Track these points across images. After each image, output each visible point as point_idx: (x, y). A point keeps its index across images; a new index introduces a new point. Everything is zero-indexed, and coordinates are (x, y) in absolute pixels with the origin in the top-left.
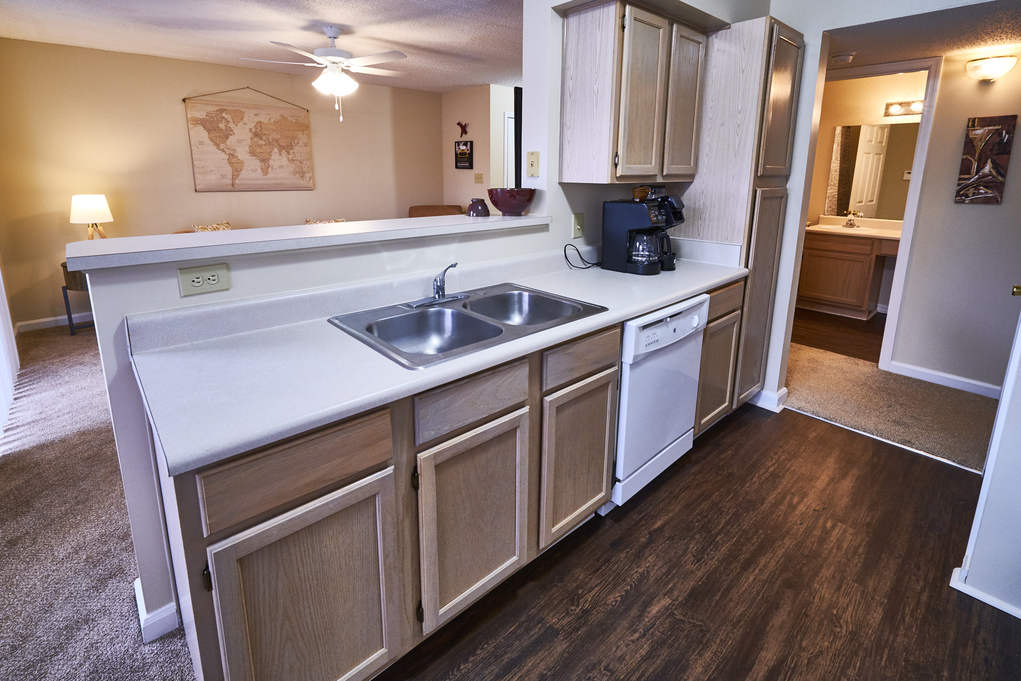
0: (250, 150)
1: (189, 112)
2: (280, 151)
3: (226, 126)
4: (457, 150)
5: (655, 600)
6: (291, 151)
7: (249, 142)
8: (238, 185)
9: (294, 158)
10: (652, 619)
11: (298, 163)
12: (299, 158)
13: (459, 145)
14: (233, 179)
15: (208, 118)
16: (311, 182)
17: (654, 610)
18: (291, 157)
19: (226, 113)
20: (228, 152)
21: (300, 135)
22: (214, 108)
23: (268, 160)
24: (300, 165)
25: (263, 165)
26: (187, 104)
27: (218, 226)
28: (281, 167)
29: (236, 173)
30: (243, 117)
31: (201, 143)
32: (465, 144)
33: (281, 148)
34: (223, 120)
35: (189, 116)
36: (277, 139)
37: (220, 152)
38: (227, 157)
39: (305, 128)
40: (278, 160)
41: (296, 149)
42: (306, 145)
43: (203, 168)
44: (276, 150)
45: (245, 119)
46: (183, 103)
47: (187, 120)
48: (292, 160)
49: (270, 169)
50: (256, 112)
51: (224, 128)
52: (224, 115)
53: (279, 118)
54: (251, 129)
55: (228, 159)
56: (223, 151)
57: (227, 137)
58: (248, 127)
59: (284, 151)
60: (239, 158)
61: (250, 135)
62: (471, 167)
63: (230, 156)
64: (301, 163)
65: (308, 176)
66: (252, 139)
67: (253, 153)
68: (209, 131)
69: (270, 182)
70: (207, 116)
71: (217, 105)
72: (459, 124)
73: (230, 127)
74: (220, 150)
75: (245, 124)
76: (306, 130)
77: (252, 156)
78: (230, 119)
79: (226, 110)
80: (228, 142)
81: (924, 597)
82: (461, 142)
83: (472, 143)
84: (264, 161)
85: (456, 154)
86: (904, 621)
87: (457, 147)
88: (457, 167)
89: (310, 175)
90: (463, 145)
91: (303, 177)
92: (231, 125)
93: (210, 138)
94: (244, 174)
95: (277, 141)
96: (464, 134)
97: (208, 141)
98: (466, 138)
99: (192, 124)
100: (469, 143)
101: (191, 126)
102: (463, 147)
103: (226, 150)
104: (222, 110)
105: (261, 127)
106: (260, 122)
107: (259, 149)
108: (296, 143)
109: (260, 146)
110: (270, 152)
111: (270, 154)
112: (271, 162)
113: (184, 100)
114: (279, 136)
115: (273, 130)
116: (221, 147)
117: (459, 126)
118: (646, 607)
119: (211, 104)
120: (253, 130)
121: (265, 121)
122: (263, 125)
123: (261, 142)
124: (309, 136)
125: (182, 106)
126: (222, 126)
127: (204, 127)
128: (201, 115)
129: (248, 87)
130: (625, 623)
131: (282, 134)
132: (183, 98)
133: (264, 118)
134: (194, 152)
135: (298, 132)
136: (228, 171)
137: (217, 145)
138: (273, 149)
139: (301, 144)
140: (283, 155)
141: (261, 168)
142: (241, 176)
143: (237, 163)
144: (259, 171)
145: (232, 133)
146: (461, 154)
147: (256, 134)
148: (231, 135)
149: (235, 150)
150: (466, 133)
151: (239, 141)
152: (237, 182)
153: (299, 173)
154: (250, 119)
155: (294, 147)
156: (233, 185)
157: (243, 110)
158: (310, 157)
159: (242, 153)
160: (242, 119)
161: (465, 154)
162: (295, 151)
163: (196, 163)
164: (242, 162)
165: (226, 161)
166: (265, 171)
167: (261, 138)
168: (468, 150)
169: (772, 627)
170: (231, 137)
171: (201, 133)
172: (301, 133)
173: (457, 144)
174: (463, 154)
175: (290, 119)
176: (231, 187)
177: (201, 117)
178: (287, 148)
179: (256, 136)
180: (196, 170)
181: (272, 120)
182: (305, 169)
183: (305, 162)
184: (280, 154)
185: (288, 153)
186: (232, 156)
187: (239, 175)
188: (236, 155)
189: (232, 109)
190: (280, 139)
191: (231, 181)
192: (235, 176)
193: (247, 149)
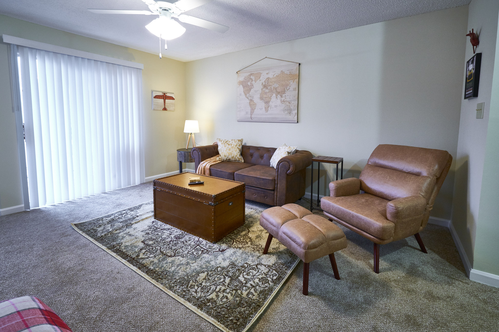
0: (260, 97)
1: (238, 78)
2: (276, 96)
6: (284, 95)
9: (285, 100)
11: (288, 103)
12: (288, 100)
14: (251, 115)
18: (283, 99)
19: (253, 76)
20: (250, 98)
21: (291, 83)
23: (269, 102)
24: (288, 104)
26: (238, 74)
28: (276, 106)
29: (253, 110)
30: (260, 76)
31: (240, 95)
34: (251, 80)
35: (238, 81)
36: (277, 88)
38: (249, 101)
39: (295, 77)
40: (275, 101)
41: (287, 93)
42: (295, 89)
43: (240, 108)
44: (274, 95)
45: (261, 78)
47: (237, 83)
48: (283, 101)
49: (269, 108)
50: (267, 72)
51: (250, 85)
53: (279, 73)
54: (262, 83)
56: (248, 98)
57: (250, 90)
58: (261, 82)
59: (279, 96)
60: (255, 102)
61: (262, 87)
64: (289, 103)
66: (262, 89)
67: (261, 98)
68: (244, 87)
69: (269, 116)
70: (244, 79)
73: (252, 84)
77: (261, 100)
78: (254, 79)
79: (253, 74)
80: (250, 93)
84: (267, 103)
88: (465, 97)
91: (290, 113)
92: (253, 82)
93: (243, 91)
94: (257, 111)
97: (243, 93)
99: (239, 85)
105: (267, 81)
107: (265, 95)
108: (288, 89)
109: (266, 93)
110: (271, 97)
112: (271, 103)
114: (278, 85)
115: (275, 82)
116: (247, 96)
119: (247, 72)
120: (263, 84)
123: (267, 91)
126: (249, 83)
127: (242, 85)
129: (266, 57)
131: (280, 84)
132: (237, 71)
133: (270, 76)
134: (238, 100)
135: (290, 81)
136: (249, 109)
138: (272, 95)
139: (291, 89)
140: (278, 98)
141: (265, 108)
142: (255, 113)
143: (253, 105)
144: (264, 109)
145: (252, 87)
147: (265, 86)
149: (253, 97)
152: (253, 116)
153: (287, 110)
155: (286, 92)
156: (251, 118)
157: (261, 72)
158: (297, 99)
159: (256, 99)
162: (286, 95)
163: (238, 106)
164: (256, 104)
165: (248, 104)
166: (267, 110)
167: (267, 88)
170: (252, 89)
172: (292, 81)
175: (286, 72)
176: (250, 120)
177: (242, 80)
178: (280, 93)
179: (265, 87)
180: (238, 110)
181: (275, 76)
183: (293, 102)
184: (277, 98)
185: (282, 96)
186: (251, 100)
187: (253, 112)
188: (253, 100)
189: (256, 72)
190: (278, 87)
191: (250, 116)
192: (252, 113)
193: (259, 96)
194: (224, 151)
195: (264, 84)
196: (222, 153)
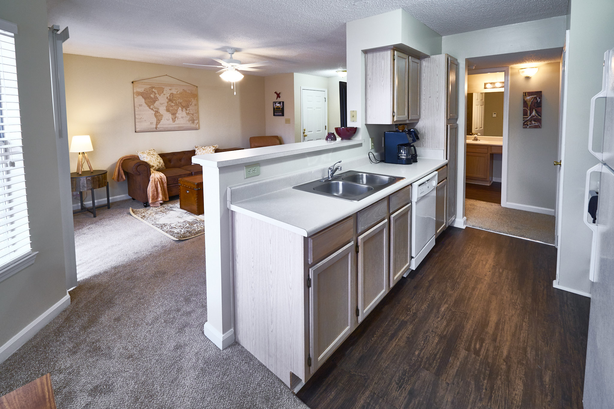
1: (135, 89)
3: (154, 96)
4: (274, 106)
5: (442, 306)
6: (188, 109)
7: (166, 104)
8: (159, 128)
9: (190, 113)
10: (443, 312)
11: (191, 115)
12: (192, 112)
13: (275, 104)
14: (157, 125)
15: (145, 92)
16: (198, 125)
17: (443, 309)
18: (187, 112)
19: (155, 89)
21: (193, 100)
22: (149, 86)
24: (192, 116)
25: (173, 116)
26: (134, 85)
27: (150, 152)
28: (182, 117)
29: (158, 121)
30: (163, 91)
31: (140, 105)
32: (280, 103)
33: (183, 107)
34: (153, 93)
35: (135, 91)
37: (151, 110)
38: (154, 113)
39: (195, 96)
40: (181, 113)
41: (191, 107)
42: (195, 105)
43: (140, 119)
44: (180, 108)
45: (165, 92)
46: (132, 84)
47: (134, 93)
48: (188, 113)
49: (176, 119)
50: (170, 88)
51: (153, 97)
52: (154, 90)
53: (182, 91)
54: (167, 97)
55: (155, 114)
56: (152, 109)
57: (154, 102)
58: (166, 96)
59: (184, 109)
60: (161, 113)
61: (167, 100)
62: (283, 115)
63: (156, 112)
64: (193, 115)
65: (196, 122)
66: (168, 103)
67: (168, 110)
68: (145, 99)
69: (176, 126)
70: (144, 90)
71: (151, 85)
72: (276, 93)
73: (156, 96)
74: (151, 109)
75: (164, 94)
76: (196, 97)
77: (168, 112)
78: (156, 92)
79: (154, 87)
80: (155, 105)
81: (545, 292)
82: (277, 102)
83: (283, 102)
84: (174, 114)
85: (274, 109)
86: (540, 301)
87: (274, 105)
88: (274, 115)
89: (197, 121)
90: (278, 103)
91: (193, 123)
92: (157, 95)
93: (145, 103)
95: (181, 103)
96: (278, 98)
97: (144, 104)
98: (279, 100)
99: (136, 95)
100: (282, 103)
101: (135, 96)
102: (278, 105)
103: (154, 109)
104: (153, 88)
105: (173, 96)
106: (172, 94)
107: (171, 108)
108: (191, 104)
109: (172, 106)
110: (177, 109)
111: (177, 111)
112: (177, 115)
113: (133, 82)
115: (179, 98)
116: (151, 107)
117: (276, 94)
118: (439, 309)
119: (147, 84)
121: (175, 93)
122: (174, 95)
123: (173, 104)
124: (197, 100)
125: (131, 85)
126: (152, 96)
127: (142, 96)
128: (141, 90)
129: (166, 75)
130: (433, 315)
131: (183, 99)
132: (132, 81)
133: (174, 91)
134: (136, 110)
135: (192, 98)
136: (154, 120)
137: (149, 106)
138: (178, 108)
139: (193, 105)
140: (184, 111)
141: (172, 118)
142: (161, 123)
143: (159, 116)
144: (171, 120)
145: (157, 100)
146: (276, 108)
147: (170, 100)
148: (157, 101)
149: (158, 109)
150: (280, 97)
151: (161, 104)
152: (159, 126)
153: (192, 120)
154: (167, 92)
156: (156, 128)
157: (163, 87)
158: (197, 112)
159: (162, 110)
160: (163, 92)
161: (280, 108)
163: (137, 116)
164: (162, 115)
165: (153, 115)
166: (174, 120)
167: (173, 102)
168: (281, 106)
169: (491, 309)
171: (140, 100)
172: (193, 98)
173: (274, 103)
174: (278, 108)
175: (188, 91)
177: (141, 91)
178: (186, 107)
179: (170, 101)
180: (137, 120)
181: (178, 92)
182: (195, 118)
183: (195, 114)
184: (182, 110)
185: (186, 110)
186: (157, 112)
187: (159, 123)
188: (159, 111)
189: (158, 86)
190: (182, 102)
191: (155, 126)
192: (157, 123)
193: (165, 108)
194: (154, 161)
195: (169, 98)
196: (154, 163)
